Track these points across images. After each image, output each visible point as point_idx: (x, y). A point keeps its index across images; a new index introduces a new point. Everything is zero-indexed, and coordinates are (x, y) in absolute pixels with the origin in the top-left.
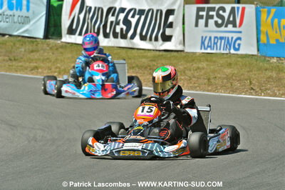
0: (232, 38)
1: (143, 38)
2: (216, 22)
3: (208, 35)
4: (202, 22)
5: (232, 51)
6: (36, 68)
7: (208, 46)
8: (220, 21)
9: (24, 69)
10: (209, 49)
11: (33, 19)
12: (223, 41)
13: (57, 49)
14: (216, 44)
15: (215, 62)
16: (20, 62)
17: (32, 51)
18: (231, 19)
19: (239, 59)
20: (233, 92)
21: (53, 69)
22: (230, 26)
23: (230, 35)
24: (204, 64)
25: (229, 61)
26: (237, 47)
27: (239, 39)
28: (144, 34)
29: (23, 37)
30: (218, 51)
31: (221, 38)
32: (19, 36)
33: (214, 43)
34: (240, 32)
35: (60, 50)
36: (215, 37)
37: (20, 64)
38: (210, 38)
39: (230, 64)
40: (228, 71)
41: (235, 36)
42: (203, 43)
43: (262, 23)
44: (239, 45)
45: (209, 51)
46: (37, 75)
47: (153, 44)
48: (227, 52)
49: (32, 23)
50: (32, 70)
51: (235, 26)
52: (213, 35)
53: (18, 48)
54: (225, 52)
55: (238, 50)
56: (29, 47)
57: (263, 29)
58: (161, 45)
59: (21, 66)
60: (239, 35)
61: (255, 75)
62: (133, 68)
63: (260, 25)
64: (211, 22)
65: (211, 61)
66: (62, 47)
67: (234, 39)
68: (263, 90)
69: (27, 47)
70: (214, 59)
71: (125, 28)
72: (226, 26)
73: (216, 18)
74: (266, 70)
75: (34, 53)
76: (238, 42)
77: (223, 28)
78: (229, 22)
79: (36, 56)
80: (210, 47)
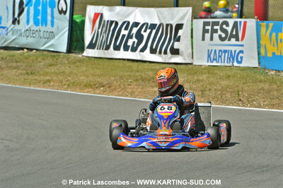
0: (235, 51)
1: (153, 51)
2: (220, 36)
3: (214, 48)
4: (208, 36)
5: (235, 64)
6: (49, 81)
7: (214, 59)
8: (223, 35)
9: (37, 82)
10: (215, 62)
11: (57, 34)
12: (227, 54)
13: (75, 63)
14: (221, 57)
15: (215, 74)
16: (36, 75)
17: (51, 65)
18: (234, 33)
19: (239, 71)
20: (223, 103)
21: (64, 82)
22: (233, 40)
23: (233, 49)
24: (205, 77)
25: (229, 73)
26: (240, 60)
27: (242, 52)
28: (154, 47)
29: (48, 51)
30: (223, 64)
31: (225, 51)
32: (45, 50)
33: (219, 56)
34: (243, 46)
35: (78, 64)
36: (220, 51)
37: (36, 77)
38: (215, 51)
39: (229, 76)
40: (225, 83)
41: (238, 49)
42: (209, 56)
43: (262, 37)
44: (242, 58)
45: (215, 64)
46: (47, 88)
47: (162, 57)
48: (231, 64)
49: (56, 38)
50: (44, 83)
51: (237, 40)
52: (218, 48)
53: (39, 62)
54: (228, 65)
55: (240, 62)
56: (49, 61)
57: (262, 42)
58: (170, 58)
59: (35, 80)
60: (241, 48)
61: (249, 86)
62: (137, 80)
63: (260, 39)
64: (216, 36)
65: (212, 74)
66: (80, 61)
67: (237, 53)
68: (250, 102)
69: (48, 61)
70: (216, 71)
71: (136, 41)
72: (229, 40)
73: (220, 32)
74: (260, 82)
75: (52, 67)
76: (241, 55)
77: (226, 42)
78: (232, 36)
79: (53, 69)
80: (216, 60)
